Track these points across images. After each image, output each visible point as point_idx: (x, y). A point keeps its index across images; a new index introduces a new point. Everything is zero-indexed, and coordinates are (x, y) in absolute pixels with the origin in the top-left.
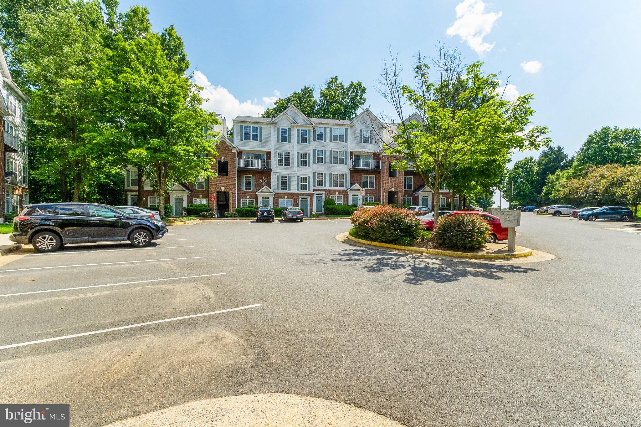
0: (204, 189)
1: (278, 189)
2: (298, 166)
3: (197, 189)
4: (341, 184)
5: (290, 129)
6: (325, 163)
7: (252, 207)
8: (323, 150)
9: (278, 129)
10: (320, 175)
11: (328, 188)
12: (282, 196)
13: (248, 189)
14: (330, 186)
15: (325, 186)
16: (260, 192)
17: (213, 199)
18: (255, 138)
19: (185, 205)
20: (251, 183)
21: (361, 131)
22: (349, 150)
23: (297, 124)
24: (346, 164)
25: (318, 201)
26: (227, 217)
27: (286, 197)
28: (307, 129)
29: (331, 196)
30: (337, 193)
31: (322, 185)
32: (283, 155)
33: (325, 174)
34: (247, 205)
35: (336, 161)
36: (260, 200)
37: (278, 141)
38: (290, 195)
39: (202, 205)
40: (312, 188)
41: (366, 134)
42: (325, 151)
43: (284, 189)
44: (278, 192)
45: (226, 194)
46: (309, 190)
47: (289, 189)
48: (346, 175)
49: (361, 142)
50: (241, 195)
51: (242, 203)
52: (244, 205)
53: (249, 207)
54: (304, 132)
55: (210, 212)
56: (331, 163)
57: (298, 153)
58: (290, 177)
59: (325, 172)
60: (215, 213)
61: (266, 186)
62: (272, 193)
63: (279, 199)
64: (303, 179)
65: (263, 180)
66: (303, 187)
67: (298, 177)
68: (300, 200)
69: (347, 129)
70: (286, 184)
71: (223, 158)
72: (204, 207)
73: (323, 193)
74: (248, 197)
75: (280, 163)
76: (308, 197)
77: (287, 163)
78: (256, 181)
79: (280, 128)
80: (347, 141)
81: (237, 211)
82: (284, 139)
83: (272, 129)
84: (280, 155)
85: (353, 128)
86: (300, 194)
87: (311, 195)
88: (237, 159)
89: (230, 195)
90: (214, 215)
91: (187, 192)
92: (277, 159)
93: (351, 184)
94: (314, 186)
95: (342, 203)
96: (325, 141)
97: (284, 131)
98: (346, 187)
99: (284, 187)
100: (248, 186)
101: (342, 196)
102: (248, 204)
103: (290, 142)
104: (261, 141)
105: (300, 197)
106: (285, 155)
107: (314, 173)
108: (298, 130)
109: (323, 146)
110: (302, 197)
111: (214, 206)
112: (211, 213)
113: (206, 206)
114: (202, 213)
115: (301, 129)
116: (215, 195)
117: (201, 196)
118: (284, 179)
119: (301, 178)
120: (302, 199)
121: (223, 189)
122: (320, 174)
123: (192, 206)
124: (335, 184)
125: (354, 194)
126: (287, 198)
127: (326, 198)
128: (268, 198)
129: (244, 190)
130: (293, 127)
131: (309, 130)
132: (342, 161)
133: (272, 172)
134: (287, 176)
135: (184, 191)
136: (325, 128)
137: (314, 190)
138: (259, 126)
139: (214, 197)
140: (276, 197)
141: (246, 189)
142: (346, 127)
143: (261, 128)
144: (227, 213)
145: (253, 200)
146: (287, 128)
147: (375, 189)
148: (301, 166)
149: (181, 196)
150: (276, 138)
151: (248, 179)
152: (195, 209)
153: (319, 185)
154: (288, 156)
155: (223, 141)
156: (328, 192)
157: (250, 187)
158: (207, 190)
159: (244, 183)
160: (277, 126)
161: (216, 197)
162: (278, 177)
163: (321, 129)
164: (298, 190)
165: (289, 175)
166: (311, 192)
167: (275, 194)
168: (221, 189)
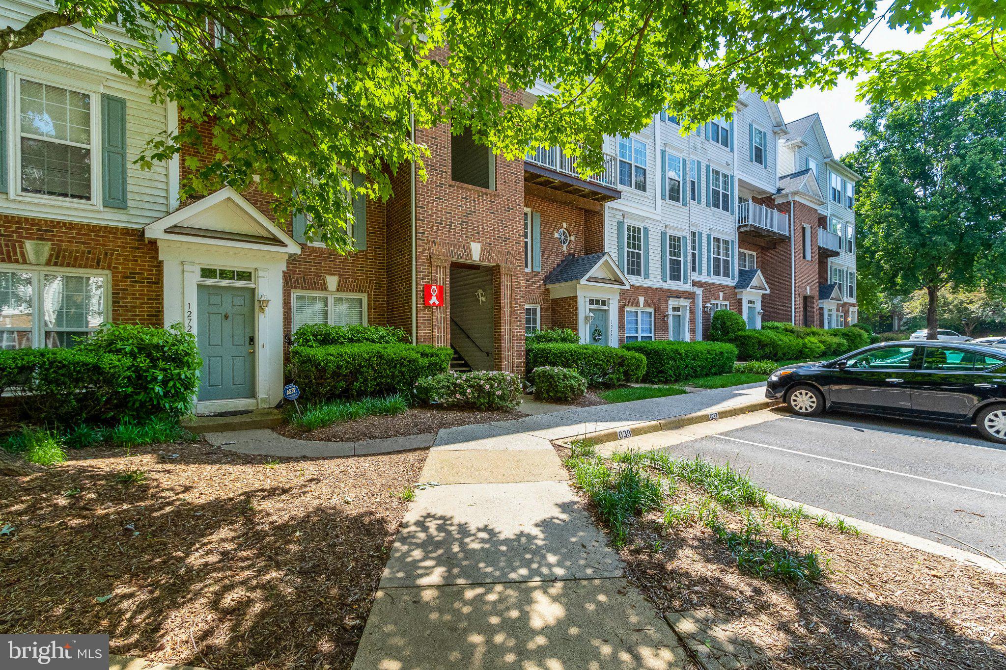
2: (663, 198)
4: (725, 269)
6: (700, 201)
8: (695, 159)
11: (705, 277)
14: (709, 272)
15: (700, 272)
16: (588, 279)
17: (434, 300)
19: (271, 330)
20: (529, 240)
21: (751, 127)
22: (736, 173)
24: (732, 213)
27: (641, 301)
29: (711, 302)
30: (721, 295)
31: (694, 269)
32: (630, 149)
33: (699, 235)
35: (716, 199)
36: (584, 308)
38: (649, 296)
42: (699, 164)
43: (634, 272)
46: (686, 282)
47: (648, 276)
48: (733, 243)
49: (751, 159)
56: (708, 204)
57: (663, 153)
58: (645, 230)
59: (700, 229)
61: (606, 257)
63: (626, 309)
64: (675, 244)
65: (562, 232)
66: (675, 270)
67: (664, 236)
68: (671, 313)
70: (639, 256)
73: (700, 292)
75: (624, 175)
76: (687, 305)
78: (545, 233)
80: (732, 149)
84: (624, 148)
85: (741, 115)
86: (671, 294)
89: (503, 282)
92: (618, 157)
96: (699, 133)
98: (734, 278)
99: (633, 264)
101: (728, 303)
105: (671, 303)
106: (636, 151)
109: (695, 148)
110: (676, 303)
116: (442, 277)
117: (332, 281)
118: (634, 237)
119: (670, 238)
120: (673, 309)
121: (476, 251)
124: (717, 268)
125: (750, 298)
126: (645, 305)
127: (703, 309)
128: (604, 303)
132: (725, 203)
139: (441, 289)
140: (620, 301)
145: (534, 311)
148: (670, 197)
154: (641, 154)
156: (707, 290)
161: (447, 289)
162: (620, 225)
164: (664, 278)
165: (643, 224)
166: (689, 287)
167: (628, 287)
168: (467, 249)
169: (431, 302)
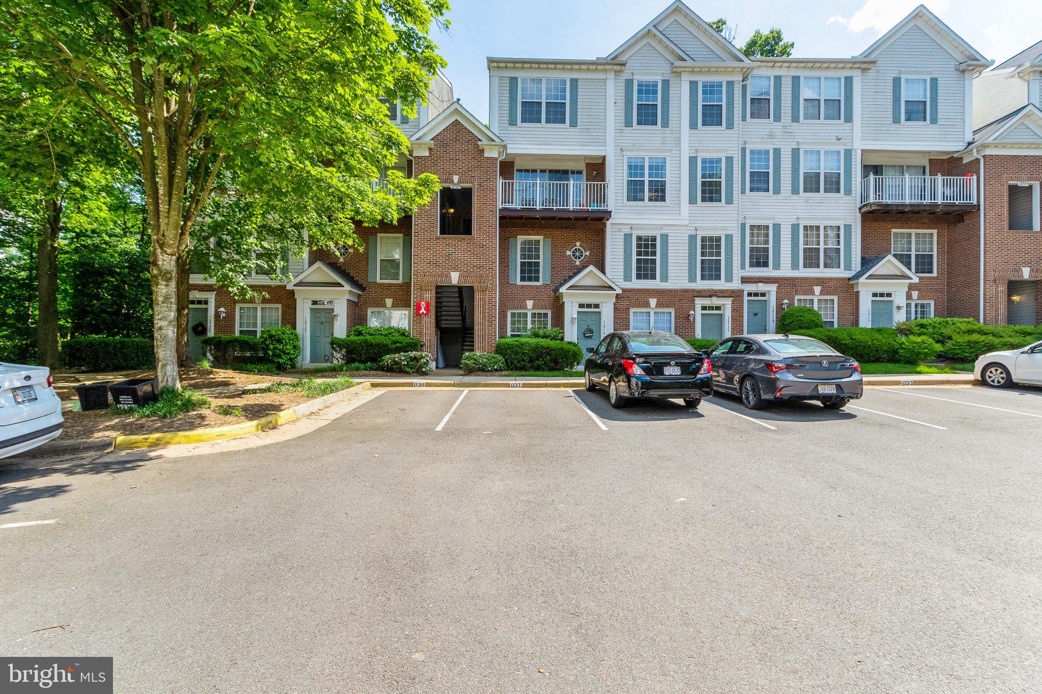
0: (400, 281)
1: (627, 278)
2: (692, 201)
3: (378, 281)
4: (832, 259)
5: (666, 83)
6: (777, 191)
7: (545, 337)
8: (771, 148)
9: (629, 83)
10: (760, 230)
11: (786, 271)
12: (638, 298)
13: (530, 279)
14: (795, 266)
15: (777, 266)
16: (571, 288)
17: (423, 310)
18: (556, 113)
19: (340, 329)
20: (541, 261)
21: (897, 82)
22: (859, 145)
23: (690, 63)
24: (848, 192)
25: (751, 315)
26: (470, 371)
27: (653, 302)
28: (724, 79)
29: (797, 297)
30: (817, 289)
31: (766, 264)
32: (643, 167)
33: (777, 227)
34: (525, 329)
35: (812, 183)
36: (571, 311)
37: (628, 124)
38: (666, 298)
39: (391, 331)
40: (737, 273)
41: (911, 92)
42: (777, 152)
43: (646, 277)
44: (628, 285)
45: (464, 294)
46: (729, 279)
47: (665, 278)
48: (848, 228)
49: (896, 120)
50: (509, 298)
51: (513, 323)
52: (519, 330)
53: (536, 335)
54: (711, 89)
55: (413, 354)
56: (795, 191)
57: (693, 160)
58: (665, 237)
59: (777, 221)
60: (429, 355)
61: (591, 268)
62: (610, 288)
63: (632, 310)
64: (711, 244)
65: (577, 249)
66: (711, 270)
67: (692, 238)
68: (699, 312)
69: (849, 80)
70: (654, 261)
71: (456, 178)
72: (397, 337)
73: (772, 288)
74: (530, 304)
75: (635, 192)
76: (728, 303)
77: (659, 193)
78: (557, 253)
79: (637, 78)
80: (849, 119)
81: (500, 349)
82: (647, 115)
83: (611, 85)
84: (635, 168)
85: (872, 73)
86: (701, 294)
87: (736, 295)
88: (500, 181)
89: (477, 296)
90: (426, 364)
91: (347, 287)
92: (626, 179)
93: (863, 259)
94: (743, 267)
95: (836, 320)
96: (778, 118)
97: (648, 89)
98: (848, 267)
99: (646, 270)
100: (530, 271)
101: (835, 298)
102: (529, 326)
103: (665, 124)
104: (574, 124)
105: (699, 302)
106: (651, 167)
107: (743, 226)
108: (693, 85)
109: (771, 136)
110: (707, 302)
111: (428, 333)
112: (416, 359)
113: (403, 334)
114: (388, 359)
115: (701, 79)
116: (429, 296)
117: (389, 302)
118: (647, 245)
119: (704, 239)
120: (704, 308)
121: (455, 278)
122: (759, 227)
123: (359, 333)
124: (811, 259)
125: (879, 290)
126: (658, 305)
127: (779, 306)
128: (597, 306)
129: (519, 282)
130: (677, 73)
131: (730, 84)
132: (833, 184)
133: (608, 223)
134: (657, 233)
135: (340, 285)
136: (778, 79)
137: (745, 280)
138: (568, 76)
139: (428, 304)
140: (624, 304)
141: (523, 279)
142: (848, 73)
143: (574, 82)
144: (467, 358)
145: (546, 315)
146: (659, 79)
147: (935, 274)
148: (704, 200)
149: (331, 302)
150: (622, 113)
151: (531, 250)
152: (366, 342)
153: (758, 264)
154: (658, 168)
155: (456, 123)
156: (787, 285)
157: (537, 272)
158: (407, 285)
159: (519, 260)
160: (626, 75)
161: (433, 304)
162: (627, 237)
163: (765, 83)
164: (692, 279)
165: (664, 232)
166: (736, 285)
167: (619, 291)
168: (448, 276)
169: (421, 312)
